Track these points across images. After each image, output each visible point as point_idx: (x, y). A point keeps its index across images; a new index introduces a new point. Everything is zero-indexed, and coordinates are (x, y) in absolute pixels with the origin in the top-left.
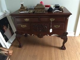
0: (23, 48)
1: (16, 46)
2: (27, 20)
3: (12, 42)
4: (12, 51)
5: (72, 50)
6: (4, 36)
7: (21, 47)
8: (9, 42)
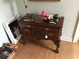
0: (26, 45)
1: (21, 43)
2: (29, 26)
3: (19, 39)
4: (18, 47)
5: (64, 55)
6: (13, 34)
7: (25, 44)
8: (17, 39)
